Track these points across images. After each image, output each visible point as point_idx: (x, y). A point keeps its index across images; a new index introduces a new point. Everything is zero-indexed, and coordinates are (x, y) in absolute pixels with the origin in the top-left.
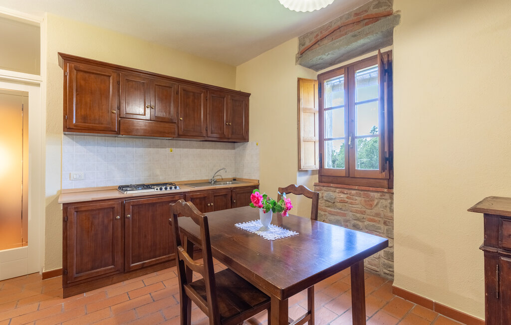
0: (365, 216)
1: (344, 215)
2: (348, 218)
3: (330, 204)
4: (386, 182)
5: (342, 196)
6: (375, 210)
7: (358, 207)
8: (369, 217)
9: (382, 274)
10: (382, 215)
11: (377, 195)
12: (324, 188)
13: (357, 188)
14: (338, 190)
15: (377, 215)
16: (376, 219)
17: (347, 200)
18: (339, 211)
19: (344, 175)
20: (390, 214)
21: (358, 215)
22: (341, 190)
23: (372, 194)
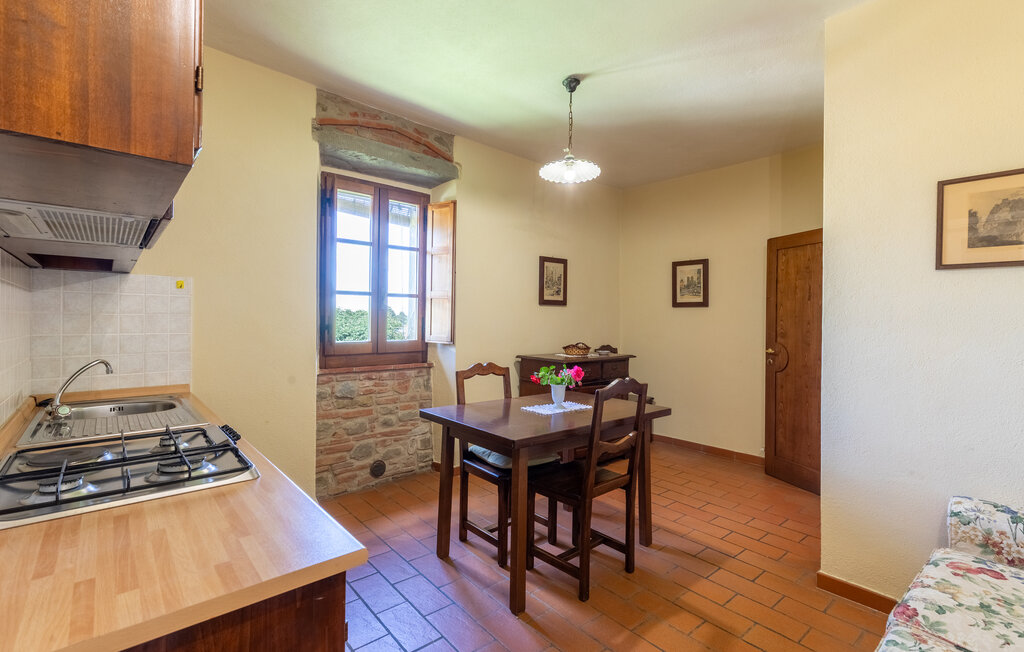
0: (398, 405)
1: (370, 413)
2: (375, 415)
3: (346, 401)
4: (420, 355)
5: (368, 383)
6: (410, 393)
7: (390, 395)
8: (402, 404)
9: (418, 471)
10: (418, 398)
11: (413, 373)
12: (338, 376)
13: (392, 367)
14: (362, 376)
15: (413, 398)
16: (412, 404)
17: (374, 388)
18: (362, 409)
19: (370, 351)
20: (426, 393)
21: (390, 406)
22: (367, 374)
23: (408, 372)
